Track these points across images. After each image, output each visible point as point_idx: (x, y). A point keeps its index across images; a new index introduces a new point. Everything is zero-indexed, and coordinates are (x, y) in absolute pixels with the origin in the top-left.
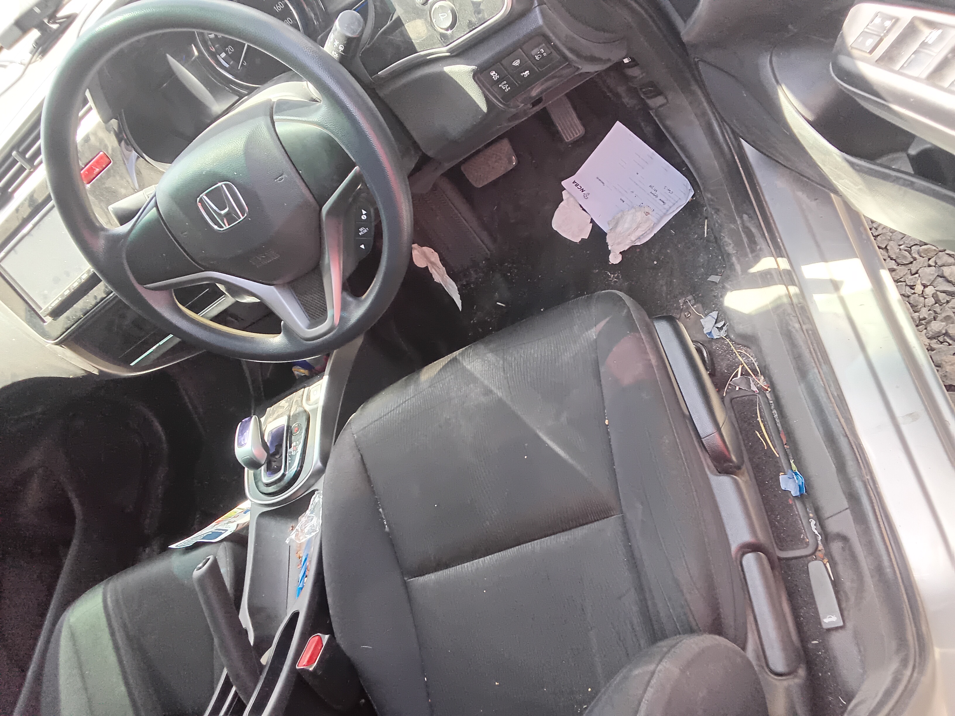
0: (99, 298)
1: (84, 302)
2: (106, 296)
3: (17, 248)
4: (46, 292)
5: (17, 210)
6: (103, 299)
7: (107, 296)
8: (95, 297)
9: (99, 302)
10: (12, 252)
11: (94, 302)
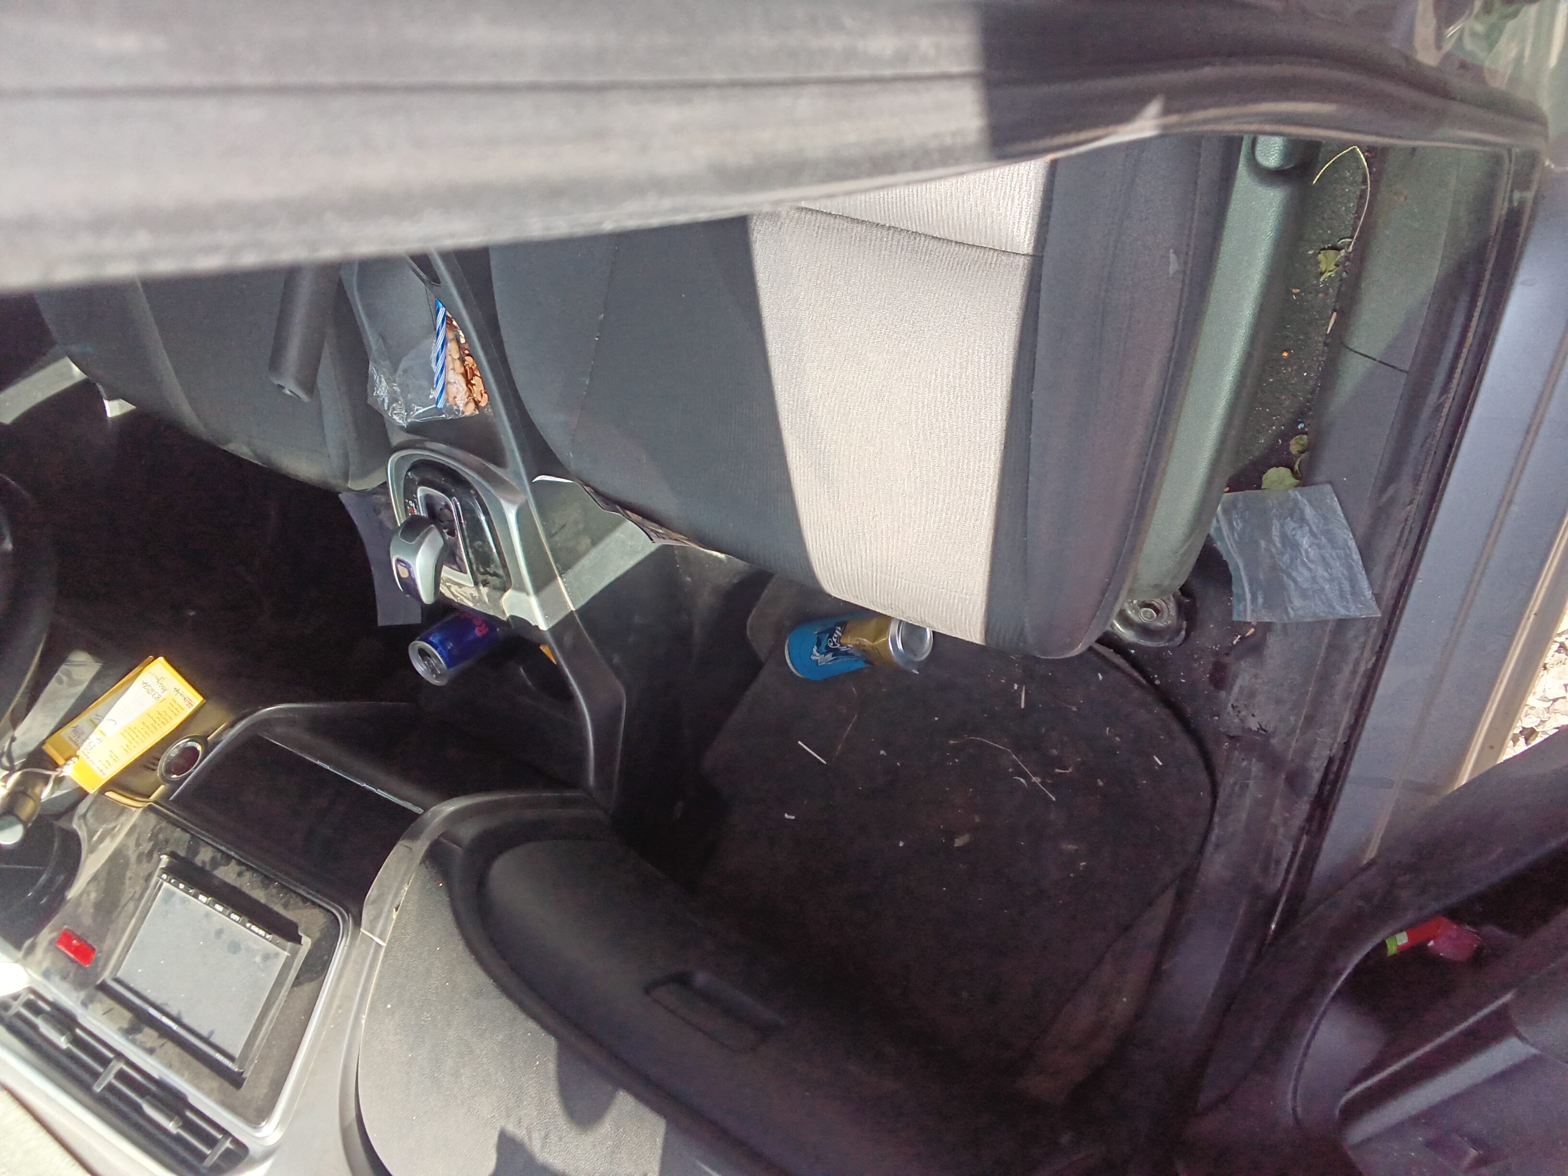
0: (237, 868)
1: (253, 889)
2: (233, 860)
3: (204, 1033)
4: (258, 959)
5: (151, 1051)
6: (239, 863)
7: (234, 858)
8: (240, 874)
9: (247, 865)
10: (213, 1039)
11: (248, 875)
